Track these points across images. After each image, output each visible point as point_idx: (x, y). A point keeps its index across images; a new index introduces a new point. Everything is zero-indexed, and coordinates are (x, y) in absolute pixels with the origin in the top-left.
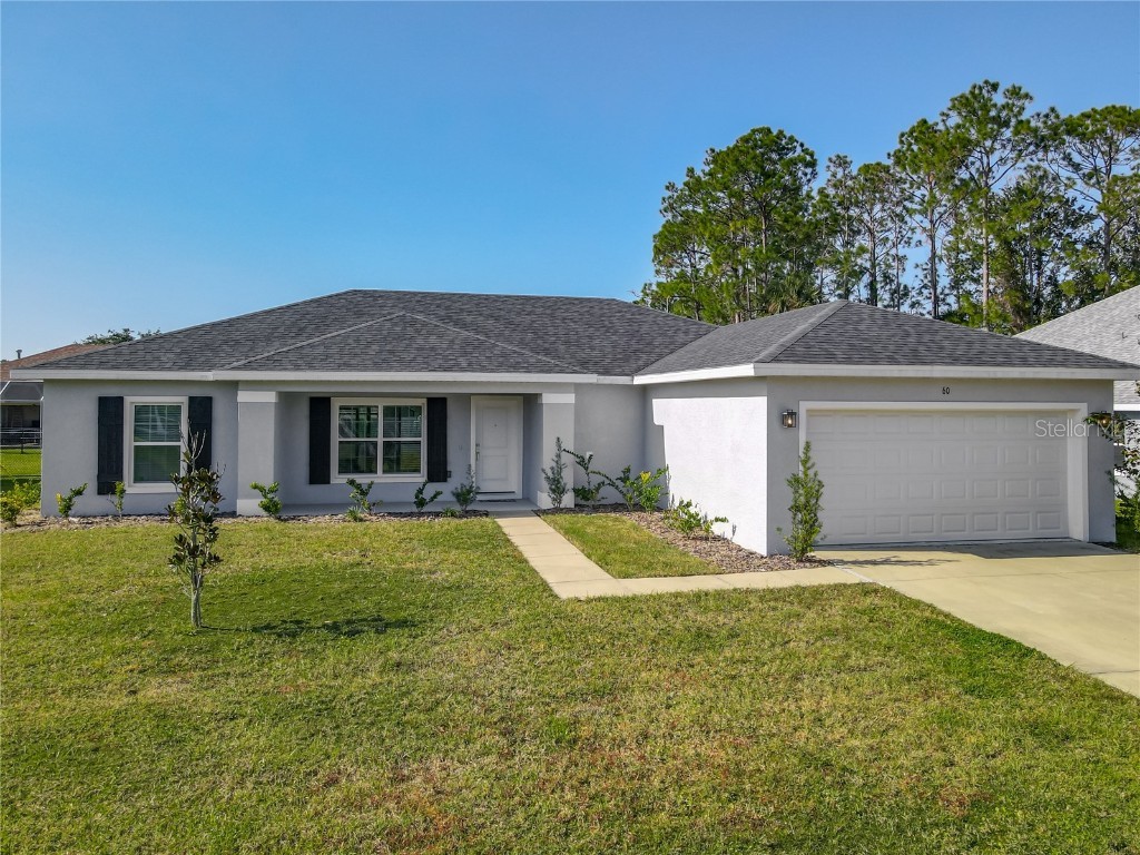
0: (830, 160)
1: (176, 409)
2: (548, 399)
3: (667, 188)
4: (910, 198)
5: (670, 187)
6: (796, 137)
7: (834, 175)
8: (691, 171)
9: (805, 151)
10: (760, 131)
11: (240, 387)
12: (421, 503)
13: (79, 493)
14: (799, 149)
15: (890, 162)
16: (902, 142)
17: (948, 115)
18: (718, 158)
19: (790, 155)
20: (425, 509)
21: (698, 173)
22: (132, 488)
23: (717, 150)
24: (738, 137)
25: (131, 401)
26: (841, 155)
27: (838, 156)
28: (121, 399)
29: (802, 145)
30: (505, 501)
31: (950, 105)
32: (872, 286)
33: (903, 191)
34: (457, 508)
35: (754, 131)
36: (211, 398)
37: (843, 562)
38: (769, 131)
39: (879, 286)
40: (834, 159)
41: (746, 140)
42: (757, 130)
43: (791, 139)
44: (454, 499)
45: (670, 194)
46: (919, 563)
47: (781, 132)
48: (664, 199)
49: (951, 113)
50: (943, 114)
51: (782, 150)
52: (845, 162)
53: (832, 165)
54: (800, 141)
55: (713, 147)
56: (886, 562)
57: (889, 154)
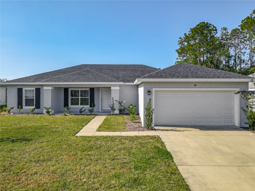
0: (222, 29)
1: (33, 91)
2: (112, 88)
3: (179, 38)
4: (246, 37)
5: (180, 38)
6: (211, 24)
7: (223, 32)
8: (185, 34)
9: (214, 27)
10: (203, 23)
11: (44, 86)
12: (81, 112)
13: (12, 108)
14: (212, 26)
15: (239, 28)
16: (242, 23)
17: (252, 15)
18: (192, 30)
19: (210, 28)
20: (82, 113)
21: (187, 34)
22: (25, 107)
23: (192, 28)
24: (196, 25)
25: (24, 89)
26: (225, 27)
27: (224, 28)
28: (22, 89)
29: (213, 25)
30: (107, 112)
31: (252, 12)
32: (235, 60)
33: (244, 35)
34: (89, 113)
35: (200, 23)
36: (40, 88)
37: (159, 130)
38: (204, 23)
39: (236, 60)
40: (223, 28)
41: (198, 25)
42: (201, 23)
43: (210, 24)
44: (89, 111)
45: (180, 40)
46: (179, 131)
47: (207, 23)
48: (178, 41)
49: (253, 14)
50: (251, 15)
51: (208, 27)
52: (226, 29)
53: (222, 30)
54: (212, 24)
55: (191, 28)
56: (171, 130)
57: (239, 26)
